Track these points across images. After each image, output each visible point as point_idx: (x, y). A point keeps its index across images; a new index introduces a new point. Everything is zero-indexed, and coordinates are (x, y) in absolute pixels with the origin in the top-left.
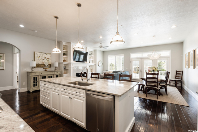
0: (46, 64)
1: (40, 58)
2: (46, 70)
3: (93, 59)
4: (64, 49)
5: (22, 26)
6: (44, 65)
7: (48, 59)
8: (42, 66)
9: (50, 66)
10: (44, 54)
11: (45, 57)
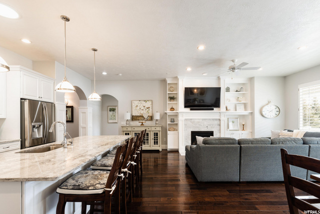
0: (146, 116)
1: (138, 108)
2: (142, 124)
3: (248, 102)
4: (172, 90)
5: (104, 73)
6: (143, 117)
7: (147, 108)
8: (140, 118)
9: (151, 118)
10: (143, 102)
11: (144, 107)
